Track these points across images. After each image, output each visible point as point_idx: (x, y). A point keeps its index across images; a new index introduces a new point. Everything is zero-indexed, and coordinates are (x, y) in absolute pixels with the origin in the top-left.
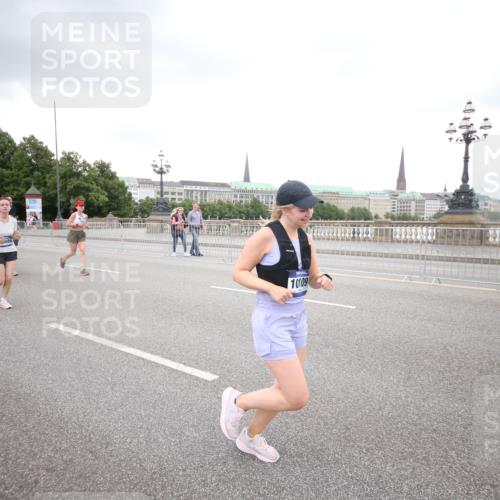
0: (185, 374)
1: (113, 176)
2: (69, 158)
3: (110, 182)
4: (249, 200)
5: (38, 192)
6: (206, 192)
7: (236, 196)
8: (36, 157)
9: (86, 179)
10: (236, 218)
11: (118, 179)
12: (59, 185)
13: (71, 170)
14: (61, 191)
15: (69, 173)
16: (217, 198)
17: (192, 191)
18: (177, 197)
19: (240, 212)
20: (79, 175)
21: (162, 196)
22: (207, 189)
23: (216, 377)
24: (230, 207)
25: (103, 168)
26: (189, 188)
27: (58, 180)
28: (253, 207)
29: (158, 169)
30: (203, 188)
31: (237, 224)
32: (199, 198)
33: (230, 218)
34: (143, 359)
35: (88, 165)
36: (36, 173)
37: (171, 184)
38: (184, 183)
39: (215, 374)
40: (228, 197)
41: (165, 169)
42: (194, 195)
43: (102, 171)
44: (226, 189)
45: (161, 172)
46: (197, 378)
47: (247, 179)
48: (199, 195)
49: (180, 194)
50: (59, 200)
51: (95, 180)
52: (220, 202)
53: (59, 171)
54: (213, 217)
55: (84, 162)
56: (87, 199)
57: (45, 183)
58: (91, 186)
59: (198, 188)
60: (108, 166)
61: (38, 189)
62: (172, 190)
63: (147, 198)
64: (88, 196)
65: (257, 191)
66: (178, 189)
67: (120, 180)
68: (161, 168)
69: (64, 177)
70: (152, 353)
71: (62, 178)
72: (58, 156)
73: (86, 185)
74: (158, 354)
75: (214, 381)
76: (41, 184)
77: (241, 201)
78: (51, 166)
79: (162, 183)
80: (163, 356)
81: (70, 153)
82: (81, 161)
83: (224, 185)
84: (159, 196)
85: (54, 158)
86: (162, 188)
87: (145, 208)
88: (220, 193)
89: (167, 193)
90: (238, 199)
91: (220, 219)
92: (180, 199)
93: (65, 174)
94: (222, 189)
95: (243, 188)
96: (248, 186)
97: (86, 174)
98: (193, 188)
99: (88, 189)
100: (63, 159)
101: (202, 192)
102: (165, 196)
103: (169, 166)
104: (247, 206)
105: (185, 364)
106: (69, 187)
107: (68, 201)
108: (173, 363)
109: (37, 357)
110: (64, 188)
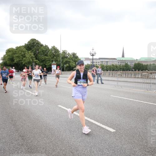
0: (103, 128)
1: (77, 57)
2: (64, 52)
3: (76, 59)
4: (124, 64)
5: (55, 63)
6: (108, 61)
7: (119, 63)
8: (55, 52)
9: (69, 59)
10: (119, 70)
11: (78, 58)
12: (61, 61)
13: (64, 56)
14: (62, 63)
15: (64, 57)
16: (112, 63)
17: (103, 61)
18: (97, 63)
19: (120, 68)
20: (67, 57)
21: (93, 63)
22: (108, 60)
23: (114, 131)
24: (117, 67)
25: (74, 55)
26: (102, 60)
27: (61, 59)
28: (125, 66)
29: (92, 54)
30: (107, 60)
31: (119, 73)
32: (105, 64)
33: (116, 70)
34: (88, 121)
35: (70, 54)
36: (55, 57)
37: (96, 59)
38: (100, 59)
39: (114, 129)
40: (116, 63)
41: (94, 54)
42: (104, 63)
43: (74, 56)
44: (115, 60)
45: (93, 55)
46: (107, 130)
47: (123, 56)
48: (105, 63)
49: (99, 62)
50: (61, 65)
51: (72, 59)
52: (113, 65)
53: (61, 56)
54: (110, 70)
55: (69, 53)
56: (69, 65)
57: (57, 60)
58: (71, 61)
59: (105, 60)
60: (76, 54)
61: (55, 62)
62: (96, 61)
63: (88, 64)
64: (70, 64)
65: (127, 61)
66: (98, 61)
67: (79, 58)
68: (93, 54)
69: (63, 58)
70: (91, 118)
71: (62, 58)
72: (61, 52)
73: (69, 60)
74: (93, 119)
75: (114, 132)
76: (56, 61)
77: (121, 65)
78: (59, 55)
79: (93, 59)
80: (95, 120)
81: (64, 51)
82: (68, 53)
83: (115, 59)
84: (92, 63)
85: (60, 52)
86: (93, 61)
87: (87, 67)
88: (113, 62)
89: (94, 62)
90: (120, 64)
91: (113, 71)
92: (99, 64)
93: (63, 57)
94: (114, 60)
95: (122, 60)
96: (124, 59)
97: (69, 57)
98: (103, 60)
99: (70, 62)
100: (62, 52)
101: (106, 61)
102: (94, 63)
103: (95, 53)
104: (123, 66)
105: (102, 124)
106: (64, 61)
107: (64, 66)
108: (98, 123)
109: (55, 116)
110: (63, 61)
